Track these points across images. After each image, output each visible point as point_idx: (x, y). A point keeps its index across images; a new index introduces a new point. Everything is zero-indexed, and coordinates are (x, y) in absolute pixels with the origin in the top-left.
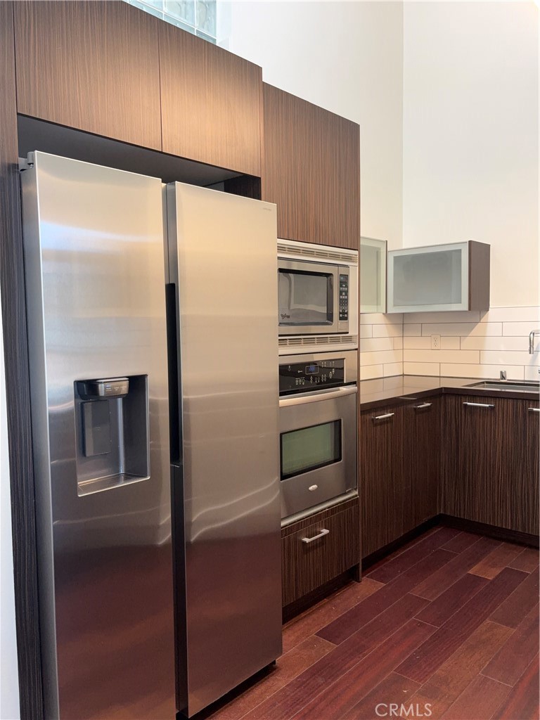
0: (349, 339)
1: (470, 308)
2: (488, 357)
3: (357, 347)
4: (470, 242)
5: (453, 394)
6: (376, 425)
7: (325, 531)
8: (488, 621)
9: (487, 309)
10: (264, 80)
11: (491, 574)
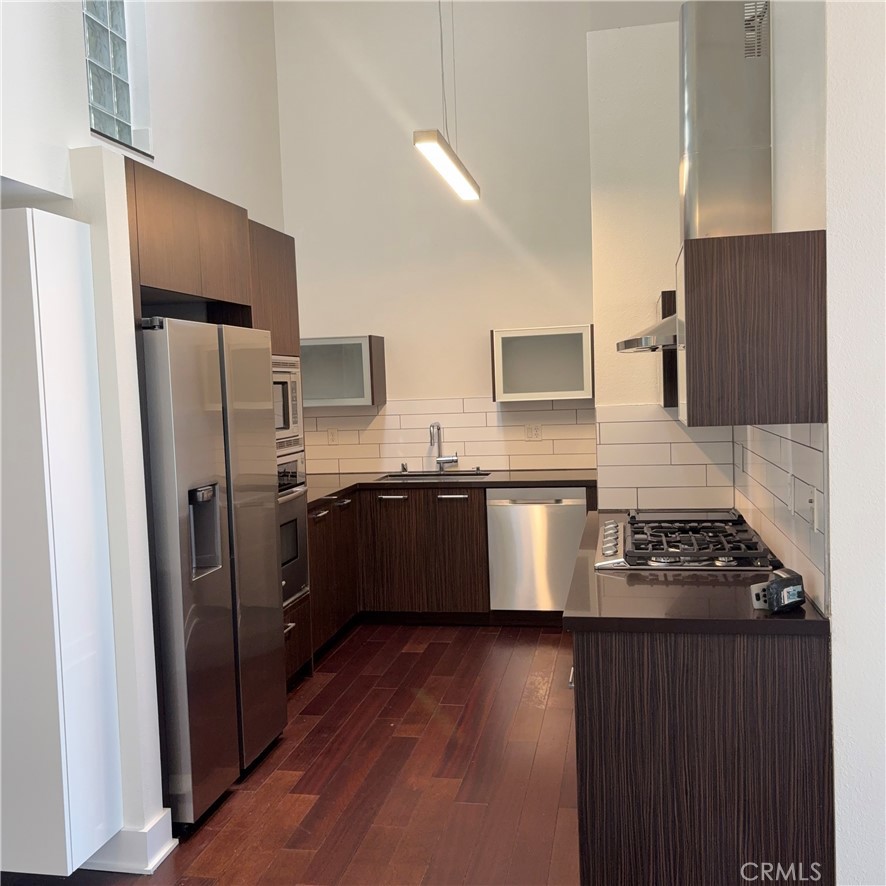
0: (297, 442)
1: (373, 403)
2: (387, 451)
3: (302, 448)
4: (370, 337)
5: (367, 490)
6: (316, 523)
7: (292, 625)
8: (432, 677)
9: (385, 402)
10: (249, 217)
11: (421, 649)
